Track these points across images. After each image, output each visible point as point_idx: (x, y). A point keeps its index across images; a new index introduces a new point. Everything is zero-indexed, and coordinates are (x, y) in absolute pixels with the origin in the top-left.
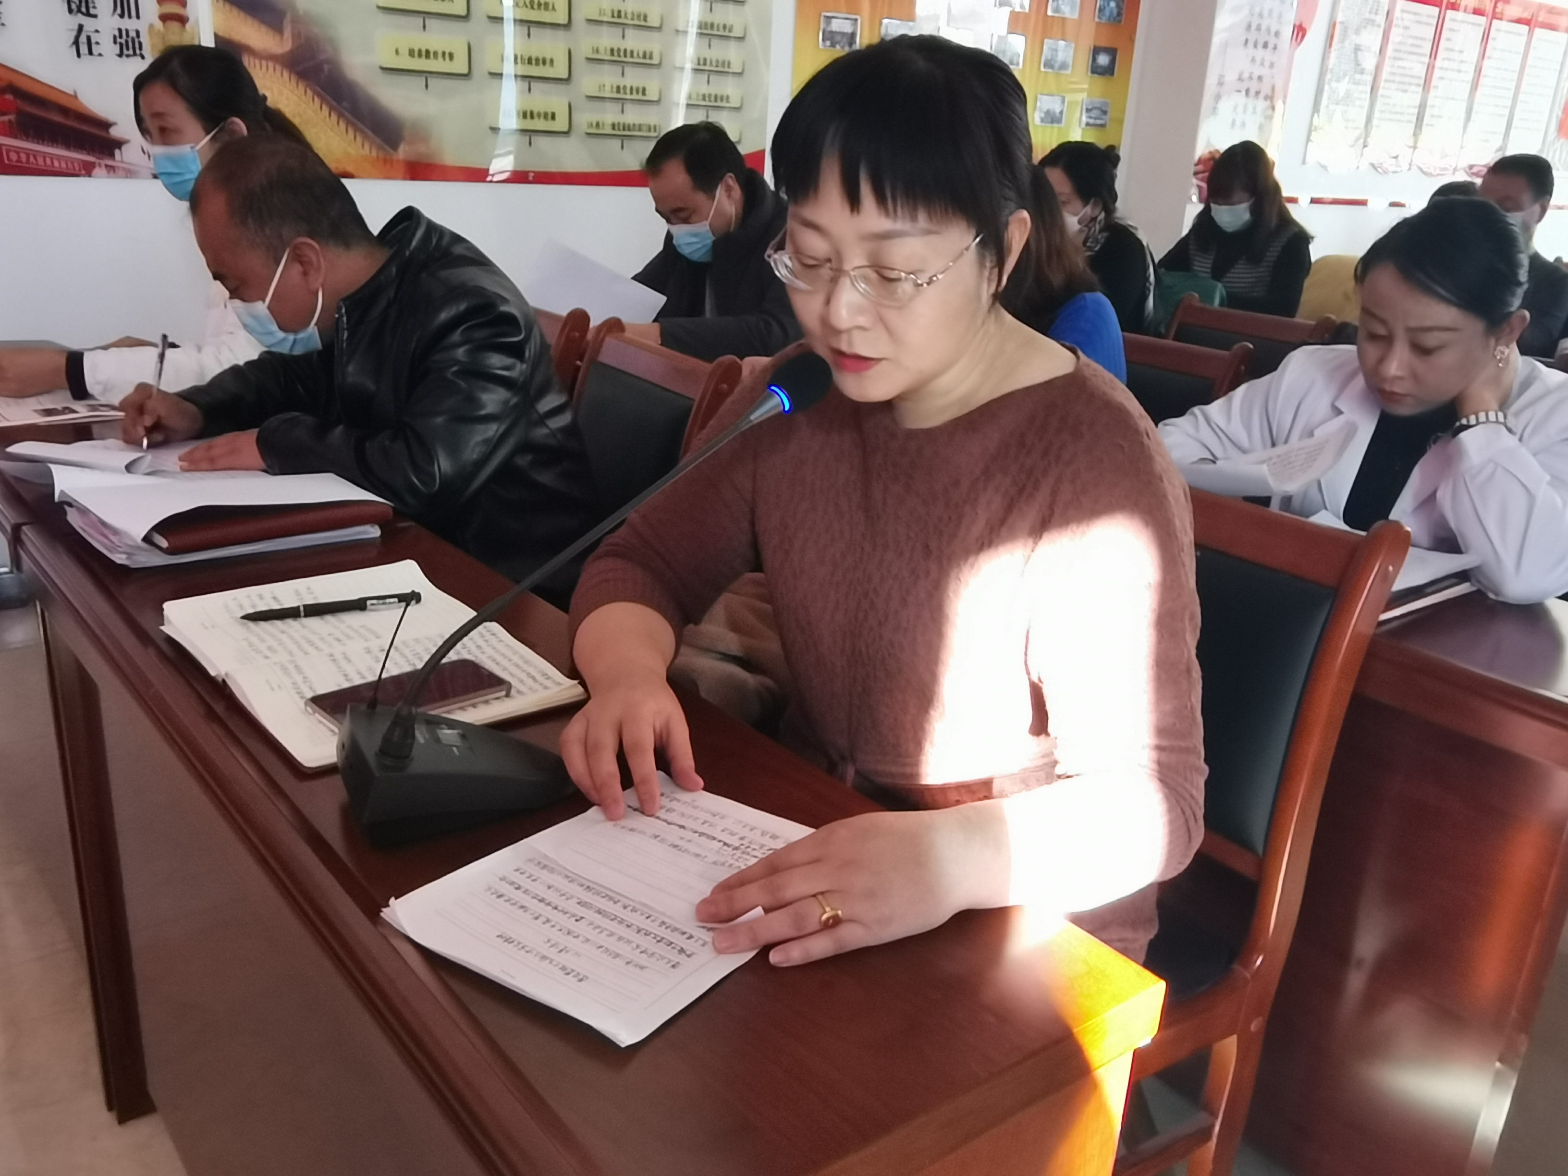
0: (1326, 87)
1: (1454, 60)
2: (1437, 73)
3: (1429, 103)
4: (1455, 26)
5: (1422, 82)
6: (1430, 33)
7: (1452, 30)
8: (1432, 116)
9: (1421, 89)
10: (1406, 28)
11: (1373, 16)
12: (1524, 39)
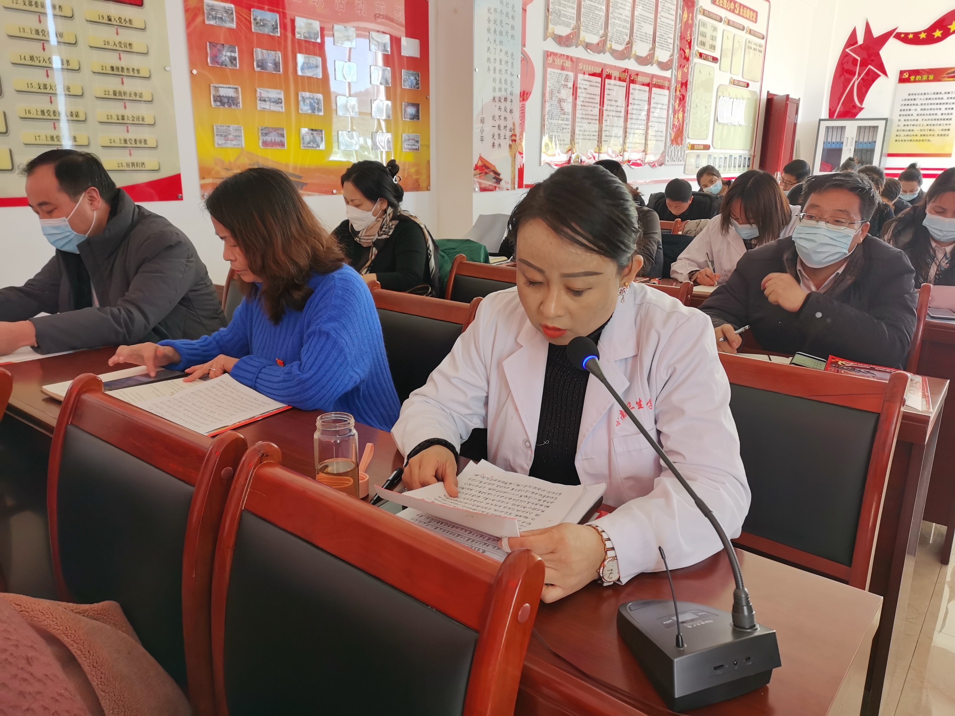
0: (546, 123)
1: (613, 106)
2: (605, 113)
3: (604, 129)
4: (610, 87)
5: (598, 118)
6: (598, 91)
7: (609, 89)
8: (606, 136)
9: (597, 122)
10: (585, 89)
11: (566, 83)
12: (647, 95)
